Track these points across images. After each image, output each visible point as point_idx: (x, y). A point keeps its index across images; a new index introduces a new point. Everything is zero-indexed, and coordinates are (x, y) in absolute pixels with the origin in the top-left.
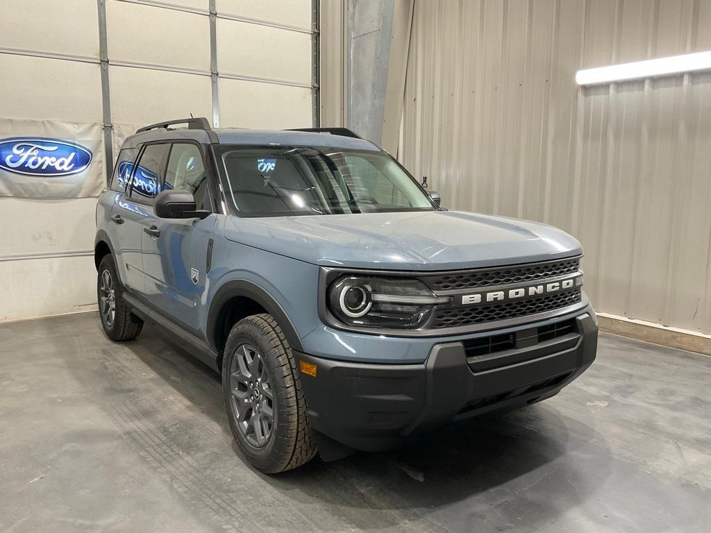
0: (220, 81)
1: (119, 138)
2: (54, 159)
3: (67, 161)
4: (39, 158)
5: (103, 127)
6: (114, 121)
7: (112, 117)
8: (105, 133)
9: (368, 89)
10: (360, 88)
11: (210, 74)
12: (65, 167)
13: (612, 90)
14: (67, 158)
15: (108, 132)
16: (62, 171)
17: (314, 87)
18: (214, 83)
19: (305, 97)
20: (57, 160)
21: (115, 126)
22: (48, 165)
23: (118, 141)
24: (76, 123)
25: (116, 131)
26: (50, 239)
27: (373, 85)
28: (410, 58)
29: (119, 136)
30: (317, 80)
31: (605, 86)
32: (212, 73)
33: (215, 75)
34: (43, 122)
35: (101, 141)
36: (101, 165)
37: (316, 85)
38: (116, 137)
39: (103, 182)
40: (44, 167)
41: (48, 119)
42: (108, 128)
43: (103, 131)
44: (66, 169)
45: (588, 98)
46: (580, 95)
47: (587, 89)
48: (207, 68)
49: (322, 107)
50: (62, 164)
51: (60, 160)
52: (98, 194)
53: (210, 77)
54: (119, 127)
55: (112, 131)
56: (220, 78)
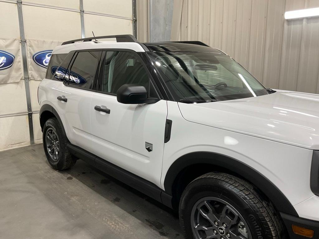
0: (85, 15)
5: (20, 41)
6: (27, 38)
7: (25, 36)
8: (22, 45)
9: (162, 22)
11: (80, 11)
13: (304, 22)
15: (23, 45)
17: (134, 20)
18: (82, 17)
19: (129, 25)
21: (27, 41)
23: (30, 50)
24: (4, 39)
25: (28, 44)
27: (165, 19)
28: (184, 5)
29: (30, 47)
30: (135, 16)
31: (300, 20)
32: (81, 11)
33: (82, 12)
35: (19, 49)
36: (20, 63)
37: (135, 19)
38: (28, 47)
39: (22, 73)
42: (23, 42)
43: (20, 44)
45: (289, 26)
47: (289, 21)
48: (78, 8)
49: (138, 30)
52: (19, 81)
53: (79, 13)
54: (30, 41)
55: (26, 44)
56: (85, 14)
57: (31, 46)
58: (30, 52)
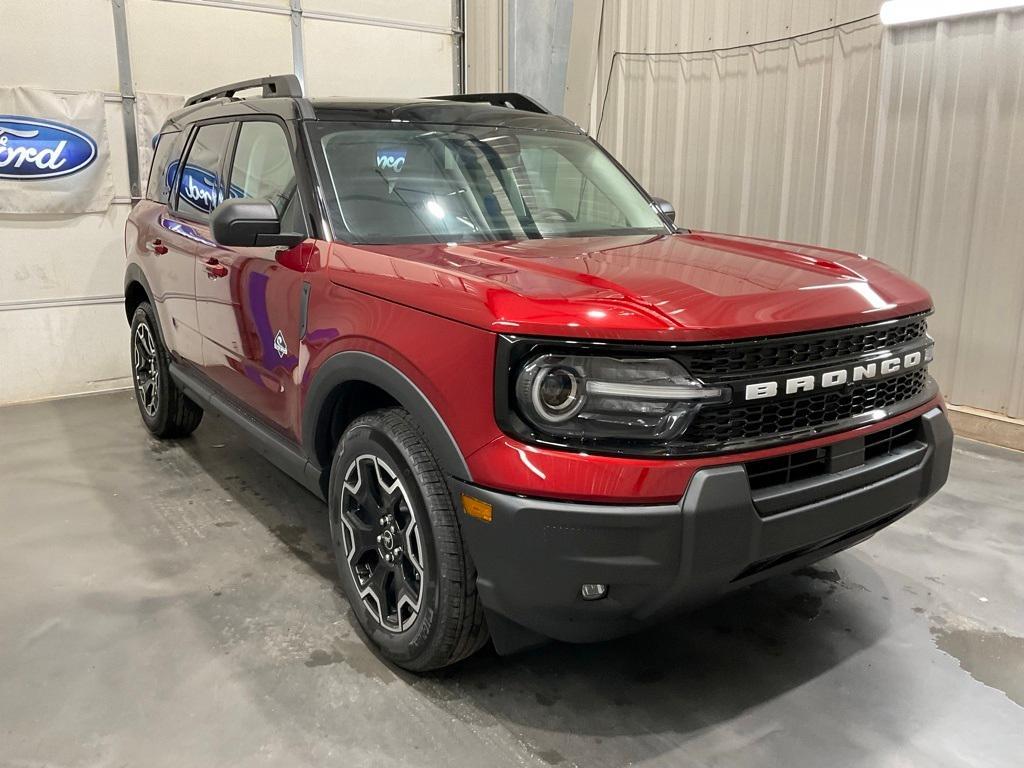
0: (306, 24)
1: (146, 117)
2: (33, 151)
3: (55, 156)
4: (10, 150)
5: (121, 100)
6: (137, 88)
8: (124, 108)
9: (542, 36)
10: (528, 36)
11: (289, 12)
12: (51, 164)
13: (940, 32)
14: (54, 150)
15: (129, 109)
16: (47, 170)
17: (456, 33)
18: (296, 29)
19: (441, 49)
20: (38, 153)
21: (138, 96)
22: (25, 160)
23: (145, 122)
25: (140, 105)
26: (44, 277)
27: (550, 30)
29: (145, 113)
30: (461, 22)
31: (928, 27)
32: (292, 10)
33: (296, 13)
34: (13, 90)
37: (458, 30)
38: (141, 116)
40: (18, 165)
41: (23, 86)
42: (128, 101)
43: (121, 107)
44: (54, 167)
46: (887, 42)
47: (897, 32)
48: (284, 3)
49: (469, 66)
50: (46, 160)
51: (43, 154)
52: (106, 208)
53: (288, 17)
54: (145, 99)
55: (134, 105)
56: (306, 20)
57: (148, 112)
58: (145, 130)
